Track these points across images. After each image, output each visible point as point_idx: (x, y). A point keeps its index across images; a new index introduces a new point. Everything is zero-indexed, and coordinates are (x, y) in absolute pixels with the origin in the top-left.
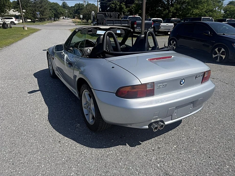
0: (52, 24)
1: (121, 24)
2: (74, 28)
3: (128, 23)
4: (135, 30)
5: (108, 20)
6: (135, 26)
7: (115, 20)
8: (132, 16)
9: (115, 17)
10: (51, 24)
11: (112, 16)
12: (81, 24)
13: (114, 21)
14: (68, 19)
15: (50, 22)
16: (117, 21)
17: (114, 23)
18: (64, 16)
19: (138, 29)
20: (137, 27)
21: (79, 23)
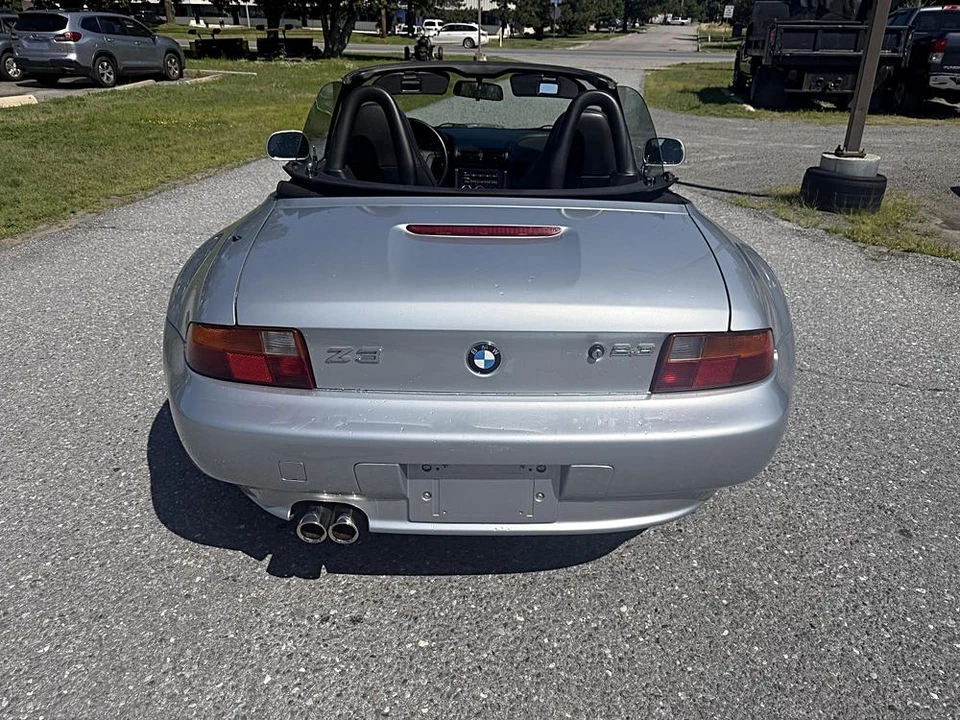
0: (602, 47)
1: (855, 51)
2: (670, 64)
3: (898, 44)
4: (932, 78)
5: (787, 30)
6: (936, 59)
7: (826, 31)
8: (940, 8)
9: (841, 13)
10: (603, 44)
11: (828, 11)
12: (719, 47)
13: (820, 32)
14: (683, 24)
15: (600, 39)
16: (839, 35)
17: (819, 42)
18: (669, 12)
19: (946, 78)
20: (944, 62)
21: (716, 44)
